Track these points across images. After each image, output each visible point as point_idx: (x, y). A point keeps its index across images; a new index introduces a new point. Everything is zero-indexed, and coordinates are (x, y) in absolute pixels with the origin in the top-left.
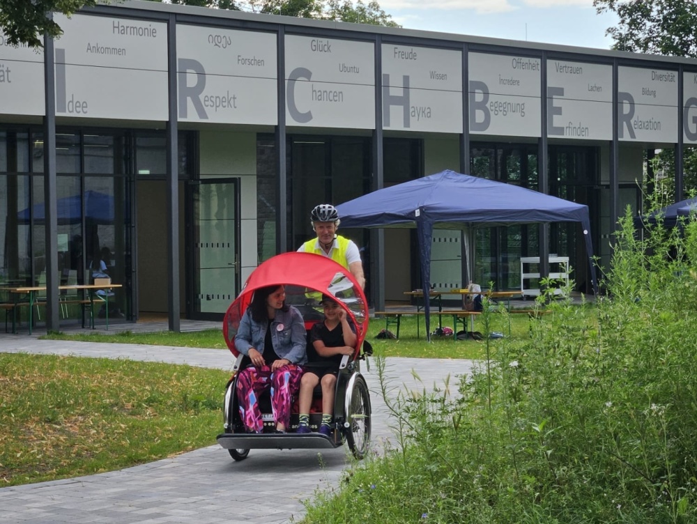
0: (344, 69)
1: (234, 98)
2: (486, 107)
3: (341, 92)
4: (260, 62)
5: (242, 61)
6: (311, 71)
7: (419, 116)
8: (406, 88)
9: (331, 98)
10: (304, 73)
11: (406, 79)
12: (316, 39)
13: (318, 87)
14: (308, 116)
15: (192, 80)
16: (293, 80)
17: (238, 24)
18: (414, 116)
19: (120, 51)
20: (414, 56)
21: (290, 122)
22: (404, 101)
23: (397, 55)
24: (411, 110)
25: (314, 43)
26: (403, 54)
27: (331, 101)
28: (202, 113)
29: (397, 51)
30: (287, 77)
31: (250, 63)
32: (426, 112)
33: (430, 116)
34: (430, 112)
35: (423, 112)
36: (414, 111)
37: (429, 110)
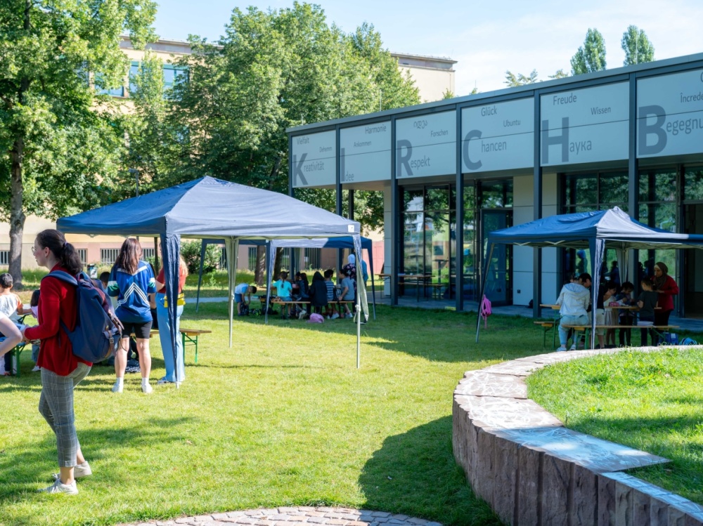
0: (508, 124)
1: (429, 159)
2: (662, 130)
3: (505, 143)
4: (445, 133)
5: (434, 134)
6: (481, 130)
7: (578, 150)
8: (565, 128)
9: (497, 147)
10: (477, 134)
11: (565, 121)
12: (485, 106)
13: (486, 142)
14: (479, 164)
15: (404, 152)
16: (467, 140)
17: (429, 111)
18: (574, 150)
19: (368, 143)
20: (574, 99)
21: (465, 170)
22: (563, 140)
23: (556, 102)
24: (570, 146)
25: (484, 110)
26: (562, 99)
27: (496, 150)
28: (410, 172)
29: (556, 99)
30: (463, 138)
31: (439, 135)
32: (586, 146)
33: (591, 149)
34: (590, 145)
35: (582, 146)
36: (573, 147)
37: (589, 143)
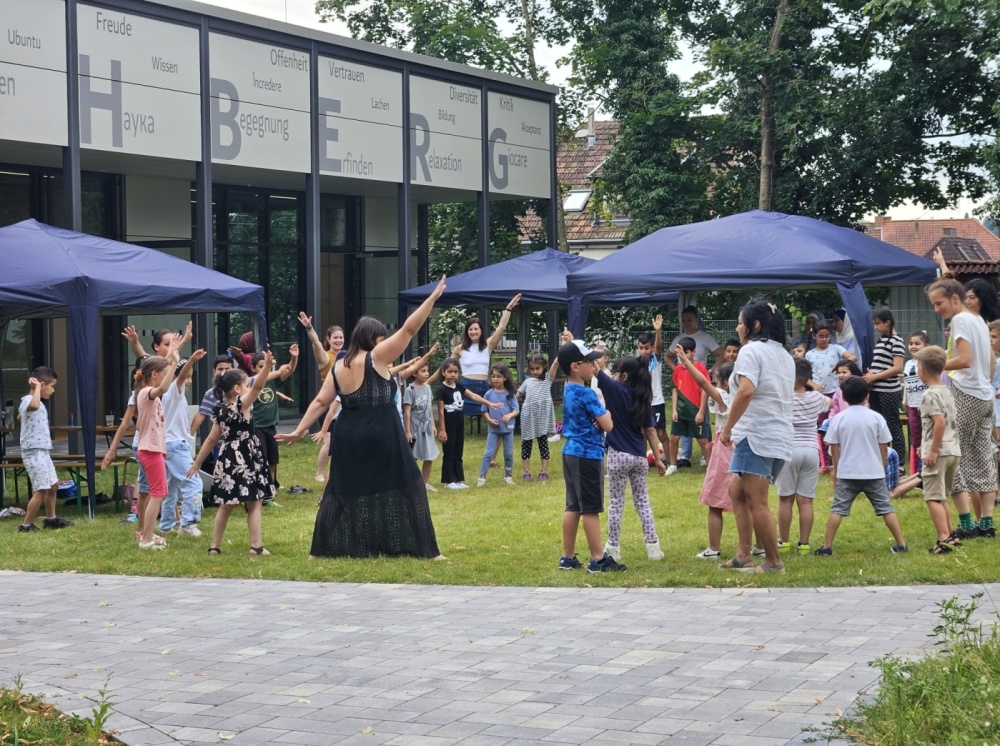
0: (17, 39)
2: (235, 122)
3: (11, 79)
7: (136, 128)
8: (116, 81)
11: (116, 66)
18: (129, 128)
20: (127, 30)
22: (113, 102)
23: (101, 25)
24: (125, 118)
26: (111, 24)
29: (101, 18)
32: (147, 124)
33: (153, 131)
34: (152, 124)
35: (142, 123)
36: (129, 121)
37: (150, 121)
